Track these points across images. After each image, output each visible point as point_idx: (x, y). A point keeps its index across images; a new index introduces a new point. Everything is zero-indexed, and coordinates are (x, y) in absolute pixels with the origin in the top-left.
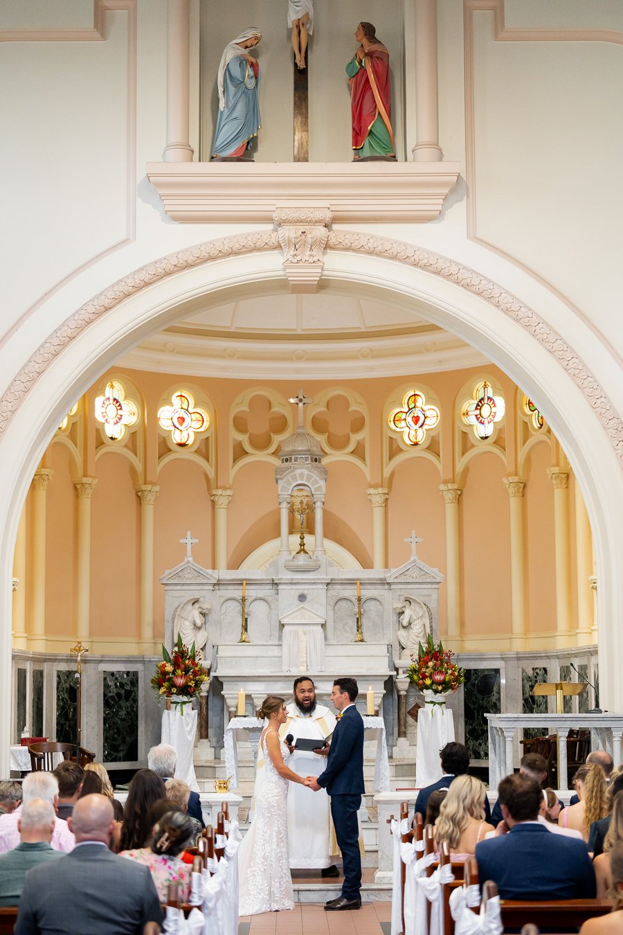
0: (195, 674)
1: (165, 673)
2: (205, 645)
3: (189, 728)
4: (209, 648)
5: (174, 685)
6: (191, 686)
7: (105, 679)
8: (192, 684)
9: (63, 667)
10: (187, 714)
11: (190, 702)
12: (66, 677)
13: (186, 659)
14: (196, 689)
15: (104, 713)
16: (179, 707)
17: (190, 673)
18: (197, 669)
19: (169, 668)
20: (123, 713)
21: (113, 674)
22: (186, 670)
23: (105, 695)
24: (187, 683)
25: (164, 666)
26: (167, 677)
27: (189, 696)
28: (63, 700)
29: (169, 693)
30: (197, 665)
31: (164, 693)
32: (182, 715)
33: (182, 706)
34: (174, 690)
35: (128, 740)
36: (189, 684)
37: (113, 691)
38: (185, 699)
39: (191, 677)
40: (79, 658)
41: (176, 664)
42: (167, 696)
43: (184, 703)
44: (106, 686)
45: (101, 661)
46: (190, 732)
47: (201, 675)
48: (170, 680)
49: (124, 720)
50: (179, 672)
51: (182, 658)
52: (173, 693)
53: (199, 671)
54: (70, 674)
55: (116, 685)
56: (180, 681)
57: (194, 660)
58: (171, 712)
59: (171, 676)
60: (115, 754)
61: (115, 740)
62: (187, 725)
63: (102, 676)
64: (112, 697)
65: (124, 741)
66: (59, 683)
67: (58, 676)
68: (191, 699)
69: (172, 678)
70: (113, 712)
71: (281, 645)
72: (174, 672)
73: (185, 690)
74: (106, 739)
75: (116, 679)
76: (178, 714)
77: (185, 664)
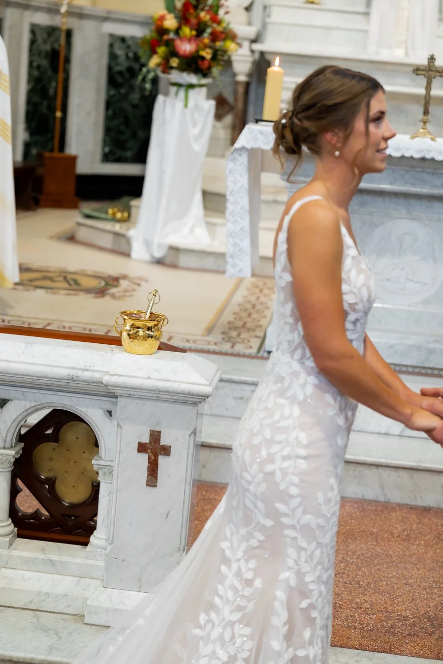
0: (215, 37)
1: (162, 31)
2: (251, 4)
3: (196, 131)
4: (257, 9)
5: (173, 53)
6: (203, 58)
7: (111, 46)
8: (207, 54)
9: (42, 19)
10: (197, 107)
11: (201, 86)
12: (45, 35)
13: (202, 9)
14: (213, 63)
15: (108, 92)
16: (182, 93)
17: (206, 35)
18: (219, 28)
19: (171, 22)
20: (135, 97)
21: (123, 40)
22: (200, 30)
23: (110, 69)
24: (197, 51)
25: (162, 18)
26: (166, 37)
27: (200, 75)
28: (38, 67)
29: (166, 67)
30: (219, 23)
31: (158, 65)
32: (186, 105)
33: (187, 92)
34: (175, 62)
35: (141, 135)
36: (203, 53)
37: (123, 65)
38: (193, 79)
39: (207, 41)
40: (63, 9)
41: (184, 18)
42: (164, 72)
43: (191, 86)
44: (113, 56)
45: (105, 19)
46: (198, 137)
47: (225, 39)
48: (169, 43)
49: (135, 106)
50: (187, 31)
51: (196, 8)
52: (172, 68)
53: (222, 33)
54: (52, 31)
55: (127, 57)
56: (186, 48)
57: (216, 13)
58: (169, 100)
59: (172, 35)
60: (119, 153)
61: (121, 133)
62: (195, 124)
63: (106, 41)
64: (120, 73)
65: (134, 135)
66: (33, 42)
67: (33, 32)
68: (204, 81)
69: (172, 40)
70: (120, 93)
71: (367, 14)
72: (177, 31)
73: (193, 64)
74: (108, 130)
75: (128, 47)
76: (179, 104)
77: (198, 17)
